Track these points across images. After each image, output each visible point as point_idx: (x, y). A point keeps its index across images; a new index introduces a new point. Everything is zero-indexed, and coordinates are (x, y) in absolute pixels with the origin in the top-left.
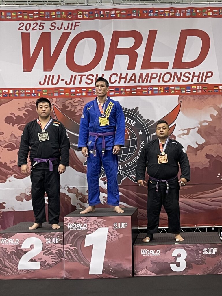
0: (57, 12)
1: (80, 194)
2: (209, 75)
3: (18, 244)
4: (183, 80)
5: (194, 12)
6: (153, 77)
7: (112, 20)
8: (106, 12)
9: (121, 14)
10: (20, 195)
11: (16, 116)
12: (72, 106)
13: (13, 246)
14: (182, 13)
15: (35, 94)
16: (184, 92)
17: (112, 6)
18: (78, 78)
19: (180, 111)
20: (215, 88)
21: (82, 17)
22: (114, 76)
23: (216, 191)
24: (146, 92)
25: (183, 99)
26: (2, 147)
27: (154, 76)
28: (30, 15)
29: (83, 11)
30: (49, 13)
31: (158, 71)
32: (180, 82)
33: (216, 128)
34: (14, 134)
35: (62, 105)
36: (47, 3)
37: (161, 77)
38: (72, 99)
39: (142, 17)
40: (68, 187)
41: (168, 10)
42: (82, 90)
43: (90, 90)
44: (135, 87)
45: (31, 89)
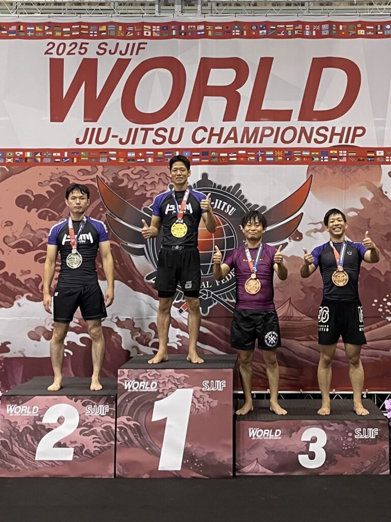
0: (109, 26)
1: (137, 331)
2: (359, 132)
3: (37, 415)
4: (316, 141)
5: (334, 29)
6: (265, 134)
7: (200, 40)
8: (189, 26)
9: (215, 31)
10: (36, 329)
11: (34, 194)
12: (130, 179)
13: (29, 418)
14: (315, 30)
15: (68, 159)
16: (318, 159)
17: (200, 19)
18: (141, 134)
19: (310, 192)
20: (368, 155)
21: (149, 35)
22: (202, 131)
23: (371, 329)
24: (253, 158)
25: (315, 171)
26: (9, 246)
27: (268, 132)
28: (64, 30)
29: (151, 24)
30: (96, 27)
31: (275, 125)
32: (310, 142)
33: (371, 221)
34: (30, 225)
35: (113, 178)
36: (93, 11)
37: (279, 134)
38: (129, 168)
39: (249, 37)
40: (117, 318)
41: (292, 26)
42: (147, 153)
43: (160, 153)
44: (235, 150)
45: (62, 151)
